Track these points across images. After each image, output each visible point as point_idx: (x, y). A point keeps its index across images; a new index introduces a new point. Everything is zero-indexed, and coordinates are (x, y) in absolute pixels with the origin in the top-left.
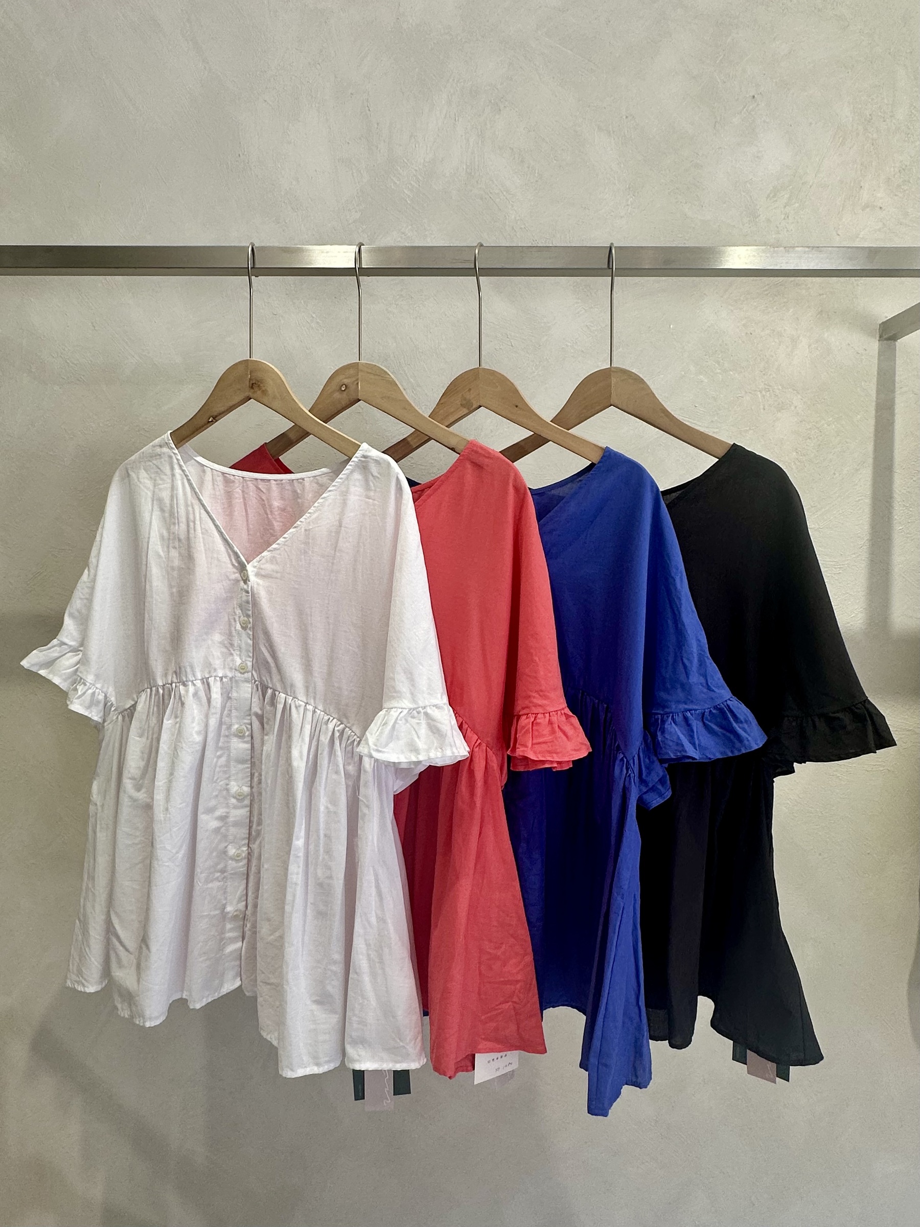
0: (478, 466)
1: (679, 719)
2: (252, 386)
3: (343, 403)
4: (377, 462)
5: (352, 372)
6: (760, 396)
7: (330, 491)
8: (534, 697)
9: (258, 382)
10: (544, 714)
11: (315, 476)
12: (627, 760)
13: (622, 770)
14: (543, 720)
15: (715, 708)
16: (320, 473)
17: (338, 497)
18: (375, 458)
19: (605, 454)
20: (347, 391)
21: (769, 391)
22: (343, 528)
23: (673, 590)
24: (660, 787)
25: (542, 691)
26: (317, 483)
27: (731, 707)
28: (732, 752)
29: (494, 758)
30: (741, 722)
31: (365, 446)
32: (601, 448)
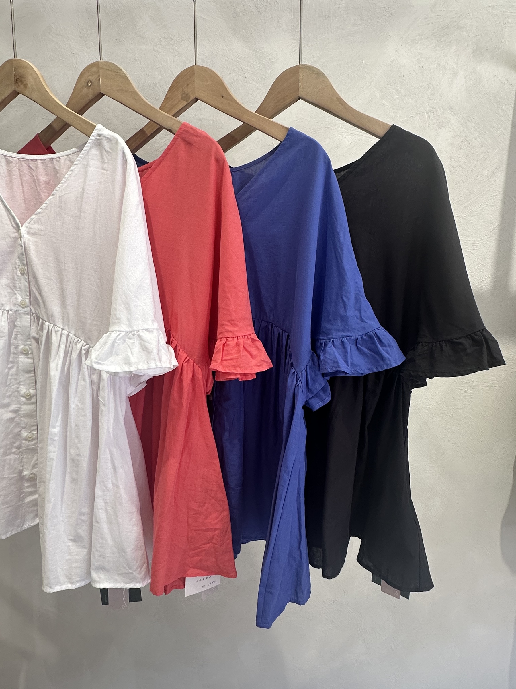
0: (189, 144)
1: (338, 343)
2: (16, 82)
3: (90, 97)
4: (109, 139)
5: (94, 69)
6: (426, 116)
7: (76, 164)
8: (227, 325)
9: (21, 77)
10: (233, 338)
11: (68, 155)
12: (297, 374)
13: (293, 381)
14: (232, 342)
15: (366, 334)
16: (71, 152)
17: (81, 170)
18: (106, 136)
19: (289, 133)
20: (92, 86)
21: (433, 112)
22: (85, 194)
23: (338, 243)
24: (322, 394)
25: (233, 320)
26: (70, 161)
27: (378, 334)
28: (377, 368)
29: (200, 371)
30: (385, 346)
31: (99, 127)
32: (287, 128)
